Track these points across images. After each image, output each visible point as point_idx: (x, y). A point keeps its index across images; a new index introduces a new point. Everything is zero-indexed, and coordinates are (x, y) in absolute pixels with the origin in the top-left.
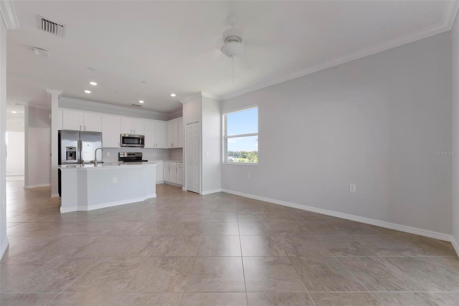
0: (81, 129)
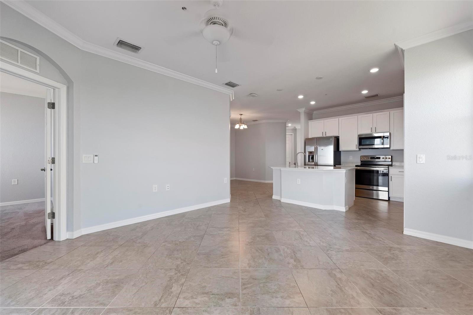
0: (323, 135)
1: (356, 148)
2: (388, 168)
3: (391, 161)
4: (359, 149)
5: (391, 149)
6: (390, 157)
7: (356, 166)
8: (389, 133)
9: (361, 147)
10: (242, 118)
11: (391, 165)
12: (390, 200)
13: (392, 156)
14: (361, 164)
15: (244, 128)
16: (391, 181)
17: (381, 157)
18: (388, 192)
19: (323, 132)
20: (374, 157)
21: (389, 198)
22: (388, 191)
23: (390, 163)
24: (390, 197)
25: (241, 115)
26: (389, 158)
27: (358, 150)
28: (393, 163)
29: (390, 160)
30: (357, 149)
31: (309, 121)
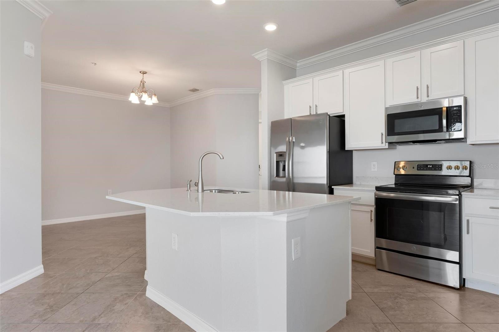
1: (382, 143)
2: (460, 195)
3: (469, 176)
4: (390, 143)
5: (470, 141)
6: (467, 164)
7: (378, 189)
8: (462, 98)
9: (394, 139)
10: (145, 80)
11: (470, 187)
12: (466, 286)
13: (471, 162)
14: (395, 184)
15: (153, 103)
16: (468, 233)
17: (445, 165)
18: (457, 266)
19: (310, 107)
20: (427, 165)
21: (463, 281)
22: (460, 263)
23: (467, 181)
24: (464, 279)
25: (144, 73)
26: (465, 168)
27: (387, 147)
28: (475, 180)
29: (467, 173)
30: (384, 145)
31: (284, 82)
